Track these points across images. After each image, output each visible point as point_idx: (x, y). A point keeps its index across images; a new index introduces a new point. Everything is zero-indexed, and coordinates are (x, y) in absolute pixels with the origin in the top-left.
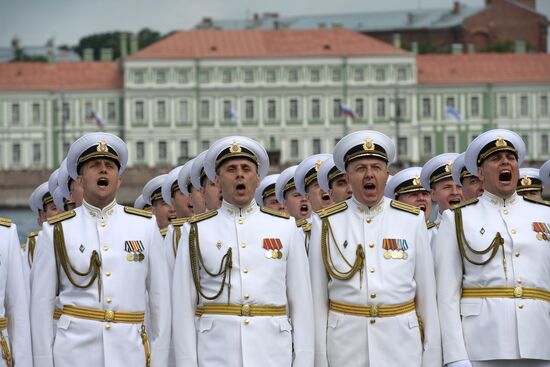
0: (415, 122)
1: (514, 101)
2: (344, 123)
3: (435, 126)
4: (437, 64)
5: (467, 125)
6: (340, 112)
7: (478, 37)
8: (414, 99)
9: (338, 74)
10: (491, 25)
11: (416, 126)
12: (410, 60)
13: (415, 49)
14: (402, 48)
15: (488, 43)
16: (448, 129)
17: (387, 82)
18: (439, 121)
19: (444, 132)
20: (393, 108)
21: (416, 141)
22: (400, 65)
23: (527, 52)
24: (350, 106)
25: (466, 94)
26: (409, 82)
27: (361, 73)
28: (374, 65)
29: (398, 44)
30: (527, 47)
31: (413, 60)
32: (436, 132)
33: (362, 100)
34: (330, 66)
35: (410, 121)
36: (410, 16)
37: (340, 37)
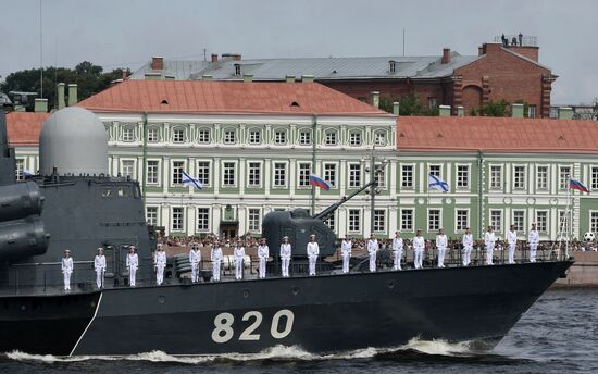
0: (394, 194)
1: (508, 172)
2: (313, 192)
3: (417, 199)
4: (421, 126)
5: (453, 199)
6: (306, 179)
7: (470, 91)
8: (394, 166)
9: (306, 136)
10: (486, 77)
11: (393, 198)
12: (390, 122)
13: (396, 110)
14: (380, 107)
15: (482, 98)
16: (432, 202)
17: (363, 146)
18: (421, 194)
19: (426, 205)
20: (368, 176)
21: (393, 215)
22: (378, 128)
23: (526, 115)
24: (319, 172)
25: (453, 163)
26: (388, 147)
27: (332, 137)
28: (347, 127)
29: (377, 103)
30: (526, 109)
31: (393, 122)
32: (417, 205)
33: (333, 167)
34: (298, 127)
35: (388, 193)
36: (393, 64)
37: (309, 93)
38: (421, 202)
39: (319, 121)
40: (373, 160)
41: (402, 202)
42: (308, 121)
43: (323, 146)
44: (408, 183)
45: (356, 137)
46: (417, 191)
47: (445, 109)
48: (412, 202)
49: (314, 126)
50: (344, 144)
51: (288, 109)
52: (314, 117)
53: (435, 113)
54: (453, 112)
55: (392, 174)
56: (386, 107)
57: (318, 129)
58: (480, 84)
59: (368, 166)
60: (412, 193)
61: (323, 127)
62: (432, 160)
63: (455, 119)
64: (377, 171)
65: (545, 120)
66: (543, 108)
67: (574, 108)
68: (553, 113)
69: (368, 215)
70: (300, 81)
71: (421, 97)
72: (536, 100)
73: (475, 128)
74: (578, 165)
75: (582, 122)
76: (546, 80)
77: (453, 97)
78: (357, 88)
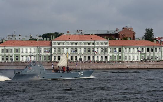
0: (108, 53)
1: (128, 49)
2: (95, 53)
4: (113, 42)
5: (118, 54)
6: (94, 51)
7: (121, 36)
8: (108, 49)
9: (93, 44)
10: (124, 33)
11: (109, 54)
12: (107, 41)
13: (109, 39)
14: (106, 39)
15: (123, 37)
16: (115, 54)
17: (103, 45)
18: (113, 53)
19: (114, 55)
20: (104, 50)
21: (108, 57)
22: (105, 42)
23: (131, 40)
24: (96, 50)
25: (118, 48)
26: (107, 45)
27: (98, 44)
28: (100, 42)
29: (105, 38)
30: (131, 39)
31: (108, 41)
32: (112, 55)
33: (98, 49)
34: (92, 42)
35: (107, 53)
36: (108, 31)
37: (94, 36)
39: (95, 41)
40: (105, 48)
42: (94, 41)
43: (96, 45)
44: (111, 51)
45: (102, 44)
47: (117, 39)
48: (111, 55)
49: (95, 42)
50: (100, 45)
51: (90, 39)
52: (95, 40)
53: (115, 39)
54: (118, 39)
55: (108, 50)
56: (107, 39)
59: (104, 48)
60: (111, 53)
62: (115, 47)
64: (106, 49)
65: (134, 40)
66: (134, 38)
67: (139, 38)
68: (135, 39)
69: (104, 57)
70: (92, 34)
71: (113, 37)
72: (132, 37)
73: (122, 42)
74: (139, 48)
75: (140, 40)
76: (134, 34)
77: (118, 37)
78: (102, 35)
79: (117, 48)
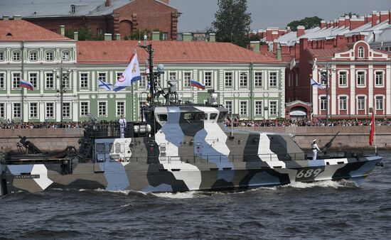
0: (75, 92)
2: (22, 92)
3: (91, 95)
4: (92, 47)
5: (114, 95)
6: (18, 83)
7: (124, 24)
8: (75, 74)
9: (17, 55)
10: (135, 15)
11: (76, 95)
12: (72, 45)
13: (76, 37)
14: (66, 35)
15: (132, 29)
16: (100, 97)
17: (55, 61)
18: (94, 92)
19: (96, 99)
20: (58, 81)
21: (75, 106)
22: (64, 48)
23: (161, 39)
24: (26, 79)
25: (114, 71)
26: (71, 62)
27: (34, 55)
28: (44, 49)
29: (63, 33)
30: (161, 35)
31: (74, 45)
32: (91, 99)
33: (35, 75)
34: (11, 49)
35: (72, 91)
36: (73, 7)
37: (19, 27)
38: (93, 97)
39: (26, 45)
40: (62, 70)
41: (81, 97)
42: (18, 46)
43: (28, 61)
44: (85, 85)
45: (50, 55)
46: (91, 90)
47: (108, 36)
48: (87, 97)
49: (22, 48)
50: (42, 60)
51: (4, 37)
52: (22, 42)
53: (102, 38)
54: (114, 38)
55: (75, 79)
56: (69, 35)
57: (25, 50)
58: (131, 19)
59: (58, 74)
60: (87, 91)
61: (28, 49)
62: (101, 70)
63: (114, 42)
64: (64, 78)
65: (174, 42)
66: (173, 34)
67: (193, 34)
68: (179, 37)
69: (59, 106)
70: (13, 19)
71: (92, 29)
72: (168, 29)
73: (128, 48)
74: (195, 71)
75: (198, 43)
76: (174, 16)
77: (113, 28)
78: (50, 23)
79: (109, 71)
